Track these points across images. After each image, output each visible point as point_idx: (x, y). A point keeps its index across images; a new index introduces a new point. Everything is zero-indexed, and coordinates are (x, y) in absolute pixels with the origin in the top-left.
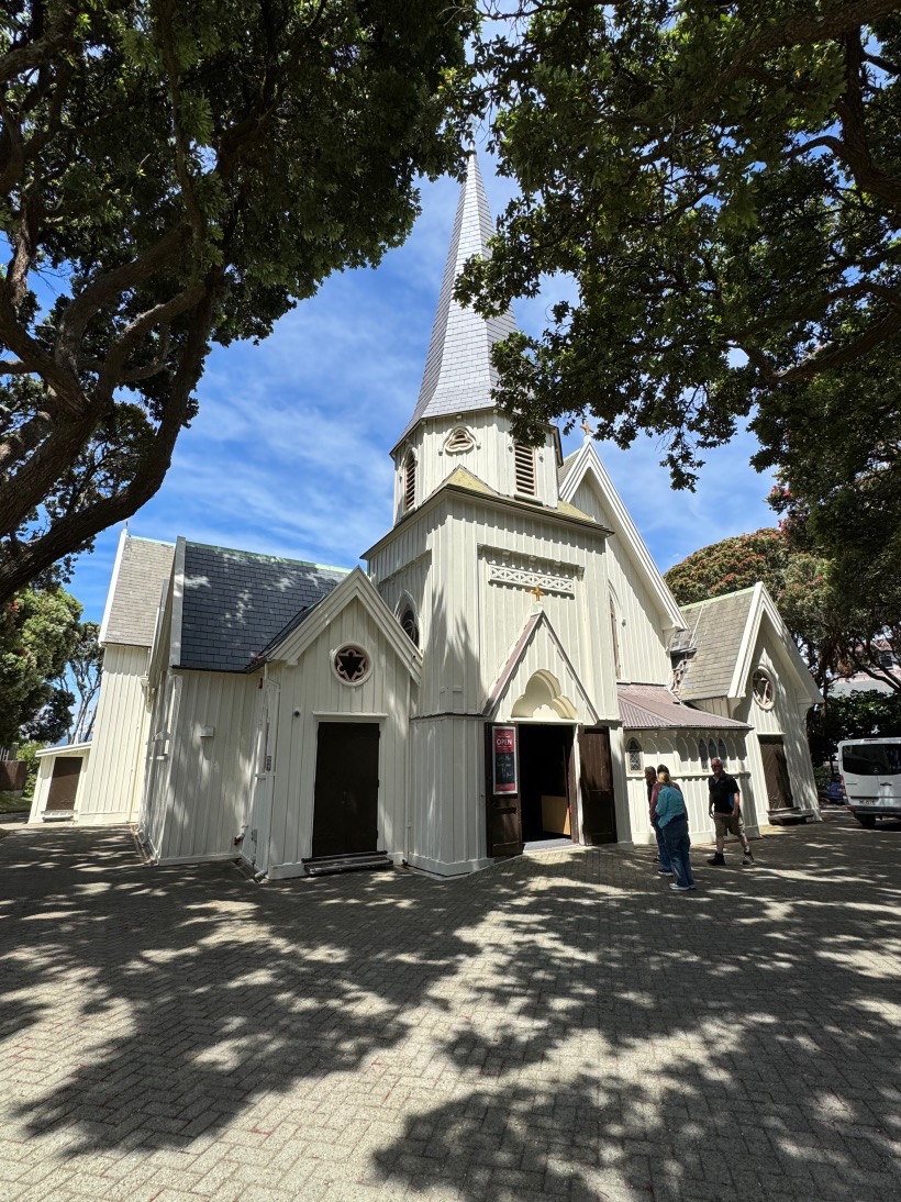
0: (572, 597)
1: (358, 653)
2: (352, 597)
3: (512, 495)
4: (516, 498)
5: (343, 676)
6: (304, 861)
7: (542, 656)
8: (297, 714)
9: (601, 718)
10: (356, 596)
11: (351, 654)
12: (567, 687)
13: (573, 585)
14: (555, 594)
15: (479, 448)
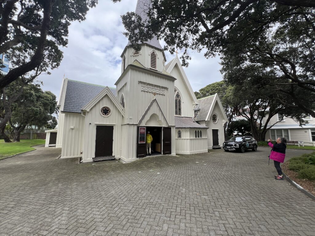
0: (164, 95)
1: (107, 108)
2: (105, 94)
3: (149, 68)
4: (150, 69)
5: (103, 114)
6: (93, 158)
7: (154, 110)
8: (90, 124)
9: (169, 125)
10: (107, 94)
11: (106, 109)
12: (161, 118)
13: (165, 92)
14: (160, 94)
15: (141, 55)
